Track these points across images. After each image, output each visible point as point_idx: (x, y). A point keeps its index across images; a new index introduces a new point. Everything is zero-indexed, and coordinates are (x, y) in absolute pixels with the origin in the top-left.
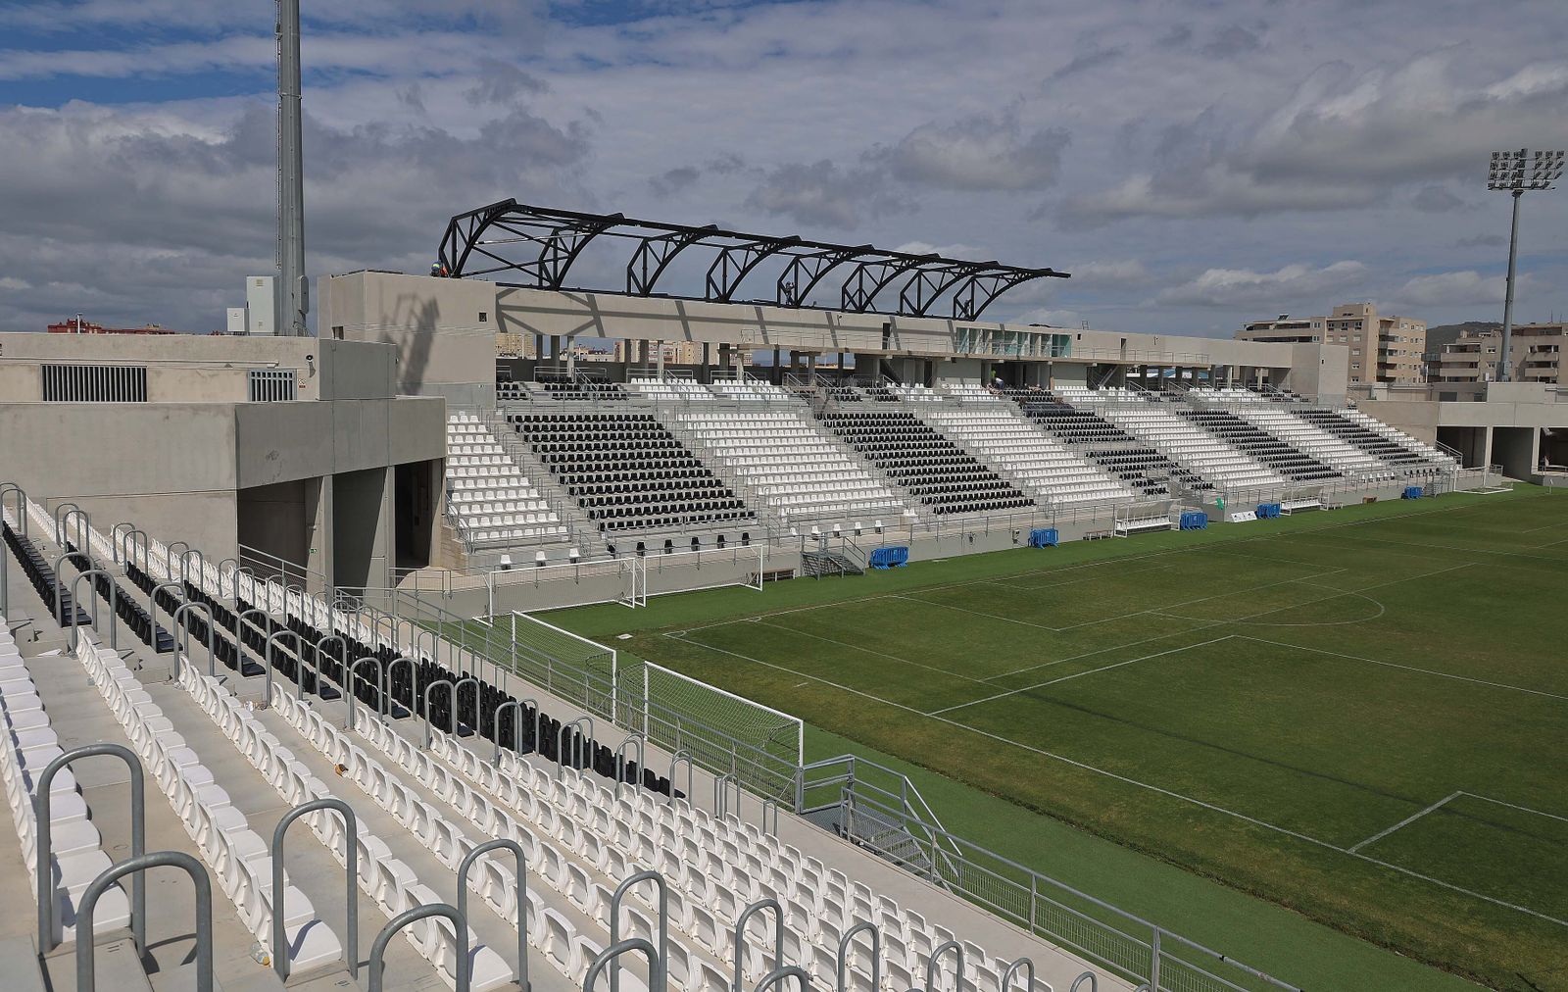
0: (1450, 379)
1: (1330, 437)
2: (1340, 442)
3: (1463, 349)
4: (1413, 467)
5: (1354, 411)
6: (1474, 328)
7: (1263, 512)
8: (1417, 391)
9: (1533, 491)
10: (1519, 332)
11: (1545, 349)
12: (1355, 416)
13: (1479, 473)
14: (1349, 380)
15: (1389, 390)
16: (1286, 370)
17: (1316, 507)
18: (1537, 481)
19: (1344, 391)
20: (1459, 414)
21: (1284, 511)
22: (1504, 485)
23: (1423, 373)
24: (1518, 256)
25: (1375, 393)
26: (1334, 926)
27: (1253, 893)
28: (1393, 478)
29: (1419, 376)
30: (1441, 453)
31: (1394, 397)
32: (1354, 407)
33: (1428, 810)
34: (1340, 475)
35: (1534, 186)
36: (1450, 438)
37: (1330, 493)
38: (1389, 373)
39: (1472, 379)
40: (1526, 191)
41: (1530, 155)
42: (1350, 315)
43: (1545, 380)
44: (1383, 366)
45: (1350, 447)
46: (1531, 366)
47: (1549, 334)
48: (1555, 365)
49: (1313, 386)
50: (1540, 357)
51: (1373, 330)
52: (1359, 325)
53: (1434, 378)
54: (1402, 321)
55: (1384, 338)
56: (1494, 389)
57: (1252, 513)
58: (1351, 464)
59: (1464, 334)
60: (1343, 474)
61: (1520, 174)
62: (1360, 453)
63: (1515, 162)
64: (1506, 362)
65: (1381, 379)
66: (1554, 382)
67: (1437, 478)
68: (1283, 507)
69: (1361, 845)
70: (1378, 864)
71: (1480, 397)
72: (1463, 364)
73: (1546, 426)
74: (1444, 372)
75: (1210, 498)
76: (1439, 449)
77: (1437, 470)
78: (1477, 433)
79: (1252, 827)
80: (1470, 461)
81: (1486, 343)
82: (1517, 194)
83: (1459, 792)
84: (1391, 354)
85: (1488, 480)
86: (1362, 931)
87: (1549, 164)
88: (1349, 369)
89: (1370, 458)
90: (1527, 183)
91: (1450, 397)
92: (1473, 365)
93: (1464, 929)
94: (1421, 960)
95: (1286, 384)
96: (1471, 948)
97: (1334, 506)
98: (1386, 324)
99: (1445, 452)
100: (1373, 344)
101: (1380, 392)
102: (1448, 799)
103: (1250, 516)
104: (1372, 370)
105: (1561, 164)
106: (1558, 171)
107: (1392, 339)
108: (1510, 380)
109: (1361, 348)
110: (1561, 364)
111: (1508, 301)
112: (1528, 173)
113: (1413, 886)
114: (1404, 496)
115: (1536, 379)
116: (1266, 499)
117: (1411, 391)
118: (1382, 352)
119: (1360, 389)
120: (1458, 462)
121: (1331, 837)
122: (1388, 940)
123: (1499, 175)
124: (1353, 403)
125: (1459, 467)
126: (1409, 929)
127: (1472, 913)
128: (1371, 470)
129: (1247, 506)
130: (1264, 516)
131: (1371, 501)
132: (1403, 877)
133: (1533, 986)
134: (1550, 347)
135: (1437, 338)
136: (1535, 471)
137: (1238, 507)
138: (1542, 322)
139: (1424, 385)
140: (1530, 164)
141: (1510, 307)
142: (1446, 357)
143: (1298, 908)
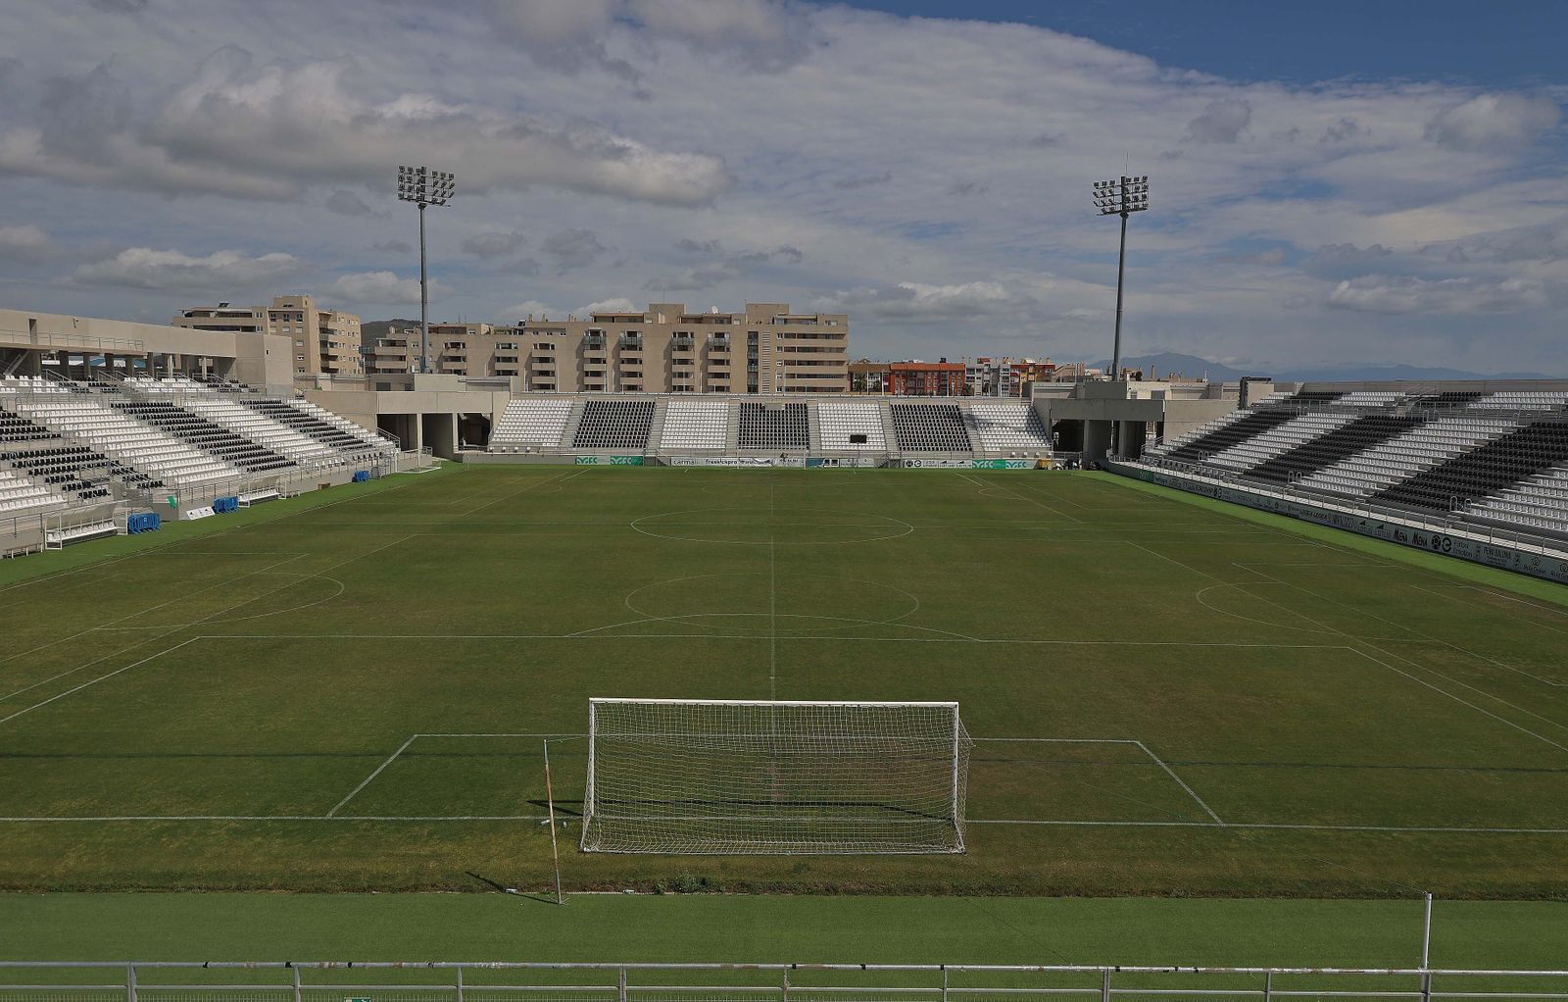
0: (385, 370)
1: (281, 427)
2: (291, 432)
3: (392, 344)
4: (360, 453)
5: (301, 401)
6: (401, 325)
7: (221, 507)
8: (358, 382)
9: (455, 467)
10: (435, 330)
11: (455, 345)
12: (304, 406)
13: (414, 455)
14: (295, 371)
15: (332, 380)
16: (230, 360)
17: (274, 496)
18: (458, 459)
19: (291, 381)
20: (394, 403)
21: (242, 503)
22: (435, 464)
23: (361, 365)
24: (428, 263)
25: (320, 383)
26: (317, 890)
27: (238, 889)
28: (343, 464)
29: (358, 367)
30: (383, 439)
31: (338, 388)
32: (301, 397)
33: (392, 758)
34: (294, 464)
35: (434, 202)
36: (390, 425)
37: (286, 481)
38: (332, 365)
39: (403, 371)
40: (429, 206)
41: (429, 174)
42: (290, 306)
43: (458, 372)
44: (326, 357)
45: (301, 436)
46: (446, 360)
47: (457, 332)
48: (464, 359)
49: (260, 373)
50: (453, 352)
51: (314, 323)
52: (299, 316)
53: (371, 370)
54: (339, 315)
55: (324, 330)
56: (420, 380)
57: (210, 508)
58: (303, 452)
59: (393, 330)
60: (297, 462)
61: (423, 189)
62: (311, 441)
63: (417, 178)
64: (427, 356)
65: (325, 369)
66: (465, 374)
67: (381, 462)
68: (241, 499)
69: (336, 808)
70: (353, 820)
71: (409, 387)
72: (394, 357)
73: (461, 412)
74: (379, 365)
75: (160, 496)
76: (380, 435)
77: (381, 454)
78: (409, 419)
79: (233, 825)
80: (406, 445)
81: (411, 339)
82: (422, 207)
83: (416, 736)
84: (332, 346)
85: (421, 460)
86: (343, 886)
87: (444, 184)
88: (294, 360)
89: (321, 446)
90: (429, 198)
91: (384, 387)
92: (402, 358)
93: (426, 851)
94: (393, 890)
95: (233, 373)
96: (432, 864)
97: (292, 494)
98: (325, 317)
99: (386, 437)
100: (315, 337)
101: (325, 383)
102: (407, 744)
103: (208, 512)
104: (316, 362)
105: (452, 185)
106: (451, 191)
107: (332, 332)
108: (431, 372)
109: (304, 339)
110: (469, 358)
111: (424, 302)
112: (429, 190)
113: (383, 829)
114: (354, 480)
115: (451, 372)
116: (222, 493)
117: (352, 382)
118: (324, 344)
119: (306, 380)
120: (397, 446)
121: (309, 810)
122: (365, 885)
123: (406, 188)
124: (301, 393)
125: (398, 450)
126: (382, 868)
127: (431, 835)
128: (323, 457)
129: (203, 502)
130: (222, 510)
131: (325, 486)
132: (374, 823)
133: (478, 877)
134: (459, 344)
135: (372, 333)
136: (456, 451)
137: (193, 504)
138: (452, 322)
139: (362, 376)
140: (429, 182)
141: (425, 307)
142: (380, 350)
143: (284, 887)
